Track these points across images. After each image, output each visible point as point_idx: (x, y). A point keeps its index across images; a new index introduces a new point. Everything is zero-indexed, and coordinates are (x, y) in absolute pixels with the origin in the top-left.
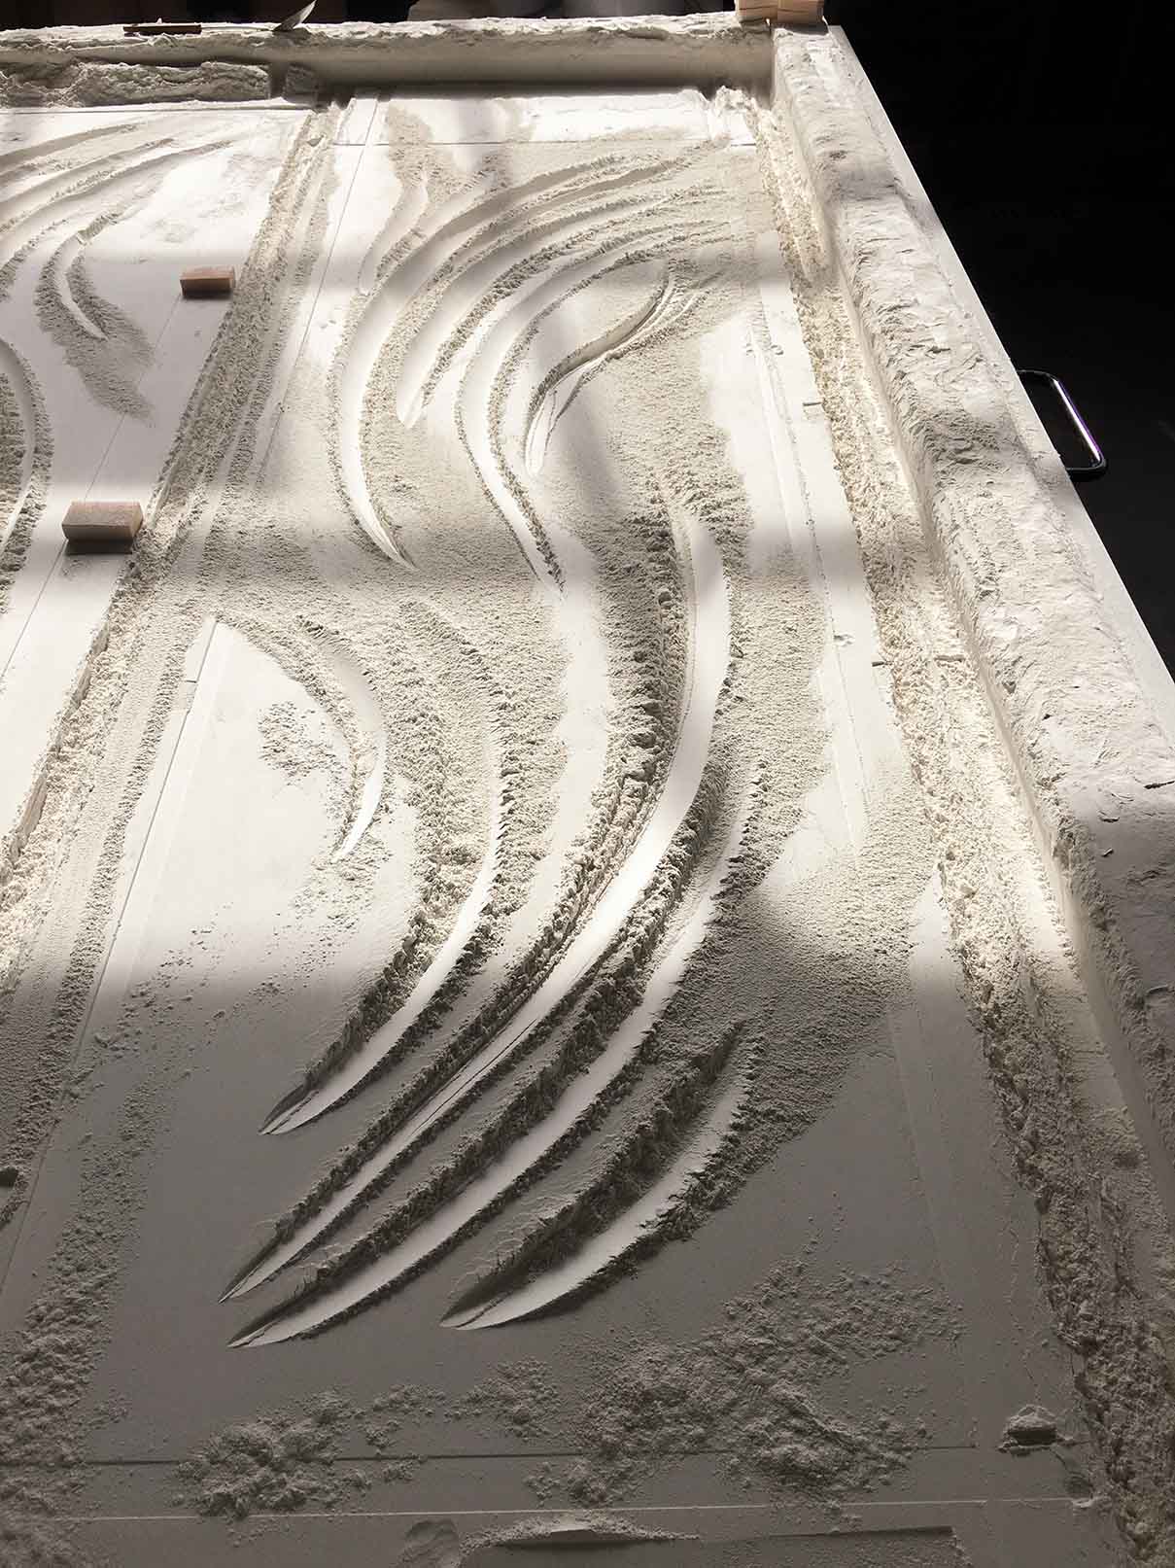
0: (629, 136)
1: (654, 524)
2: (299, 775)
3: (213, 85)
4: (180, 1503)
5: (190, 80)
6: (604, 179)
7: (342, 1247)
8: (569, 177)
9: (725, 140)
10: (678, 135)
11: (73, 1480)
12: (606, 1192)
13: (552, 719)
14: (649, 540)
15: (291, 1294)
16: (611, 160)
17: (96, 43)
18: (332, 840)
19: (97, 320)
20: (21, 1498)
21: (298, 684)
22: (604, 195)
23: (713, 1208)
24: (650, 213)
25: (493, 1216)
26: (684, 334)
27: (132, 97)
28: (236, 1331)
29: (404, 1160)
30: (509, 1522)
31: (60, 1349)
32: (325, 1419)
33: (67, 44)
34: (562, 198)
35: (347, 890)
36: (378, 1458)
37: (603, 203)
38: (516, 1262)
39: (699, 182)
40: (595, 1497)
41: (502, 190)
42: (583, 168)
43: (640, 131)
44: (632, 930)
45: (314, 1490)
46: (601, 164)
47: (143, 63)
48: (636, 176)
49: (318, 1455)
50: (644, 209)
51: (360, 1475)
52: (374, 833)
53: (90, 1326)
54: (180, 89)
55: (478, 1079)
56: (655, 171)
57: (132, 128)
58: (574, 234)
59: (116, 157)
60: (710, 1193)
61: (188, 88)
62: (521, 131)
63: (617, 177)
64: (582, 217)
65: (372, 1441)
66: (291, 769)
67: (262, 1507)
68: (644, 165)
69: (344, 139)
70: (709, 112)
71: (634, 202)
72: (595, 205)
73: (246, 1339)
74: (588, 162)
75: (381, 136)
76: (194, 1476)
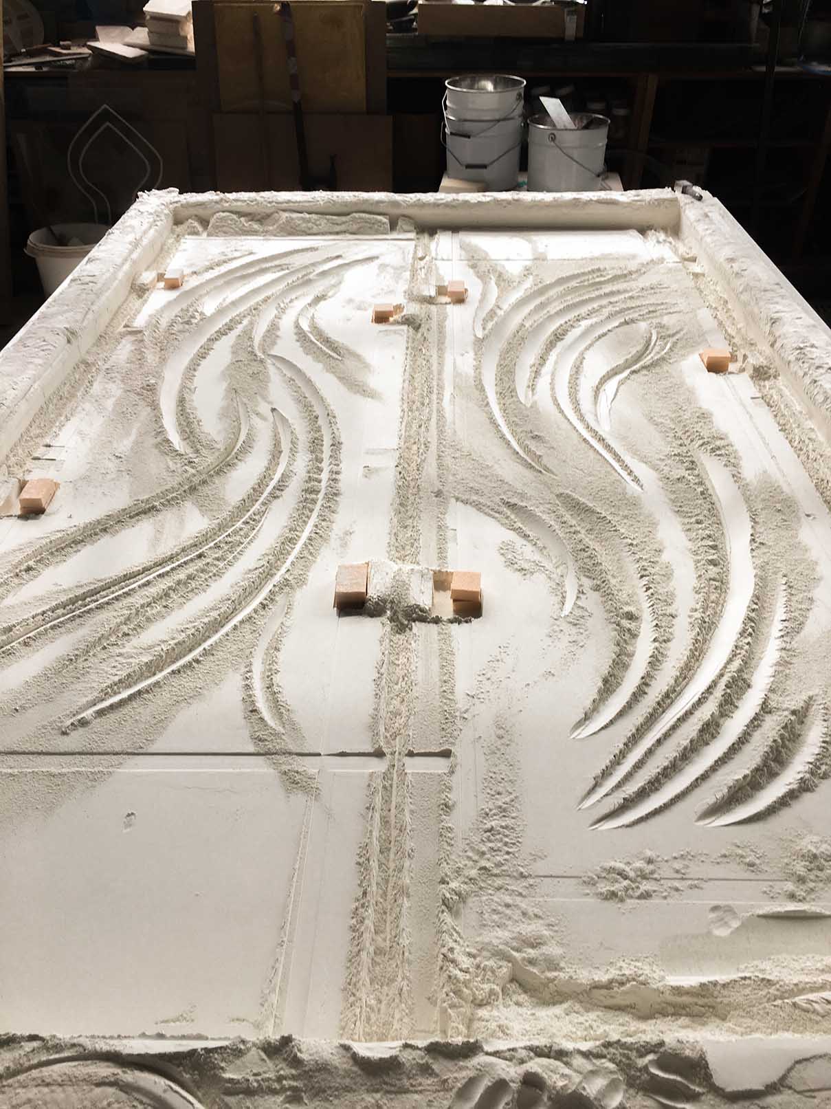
0: (604, 257)
1: (686, 456)
2: (528, 576)
3: (358, 226)
4: (588, 894)
5: (344, 223)
6: (597, 280)
7: (631, 788)
8: (577, 278)
9: (662, 260)
10: (634, 257)
11: (531, 883)
12: (762, 770)
13: (659, 551)
14: (685, 465)
15: (612, 808)
16: (599, 270)
17: (289, 202)
18: (557, 606)
19: (335, 350)
20: (507, 890)
21: (512, 532)
22: (601, 288)
23: (822, 778)
24: (631, 298)
25: (706, 778)
26: (671, 361)
27: (311, 231)
28: (590, 822)
29: (650, 752)
30: (760, 907)
31: (502, 827)
32: (650, 861)
33: (272, 202)
34: (575, 289)
35: (574, 630)
36: (683, 879)
37: (601, 292)
38: (725, 798)
39: (654, 282)
40: (801, 898)
41: (540, 285)
42: (584, 274)
43: (611, 254)
44: (738, 652)
45: (655, 891)
46: (593, 271)
47: (317, 213)
48: (616, 278)
49: (651, 876)
50: (627, 295)
51: (677, 885)
52: (579, 603)
53: (513, 818)
54: (338, 228)
55: (678, 716)
56: (625, 276)
57: (315, 249)
58: (590, 308)
59: (313, 264)
60: (819, 772)
61: (343, 228)
62: (542, 253)
63: (606, 279)
64: (591, 300)
65: (677, 872)
66: (524, 572)
67: (631, 897)
68: (619, 272)
69: (439, 257)
70: (647, 244)
71: (619, 292)
72: (597, 293)
73: (597, 826)
74: (586, 270)
75: (461, 256)
76: (591, 883)
